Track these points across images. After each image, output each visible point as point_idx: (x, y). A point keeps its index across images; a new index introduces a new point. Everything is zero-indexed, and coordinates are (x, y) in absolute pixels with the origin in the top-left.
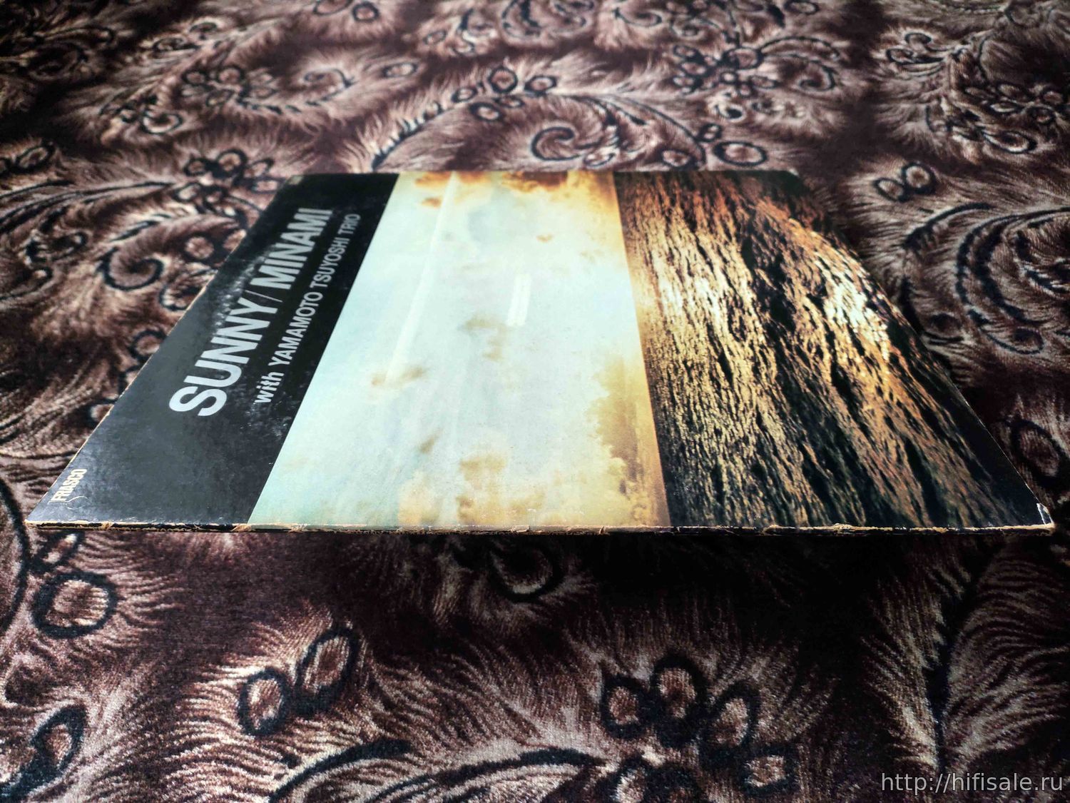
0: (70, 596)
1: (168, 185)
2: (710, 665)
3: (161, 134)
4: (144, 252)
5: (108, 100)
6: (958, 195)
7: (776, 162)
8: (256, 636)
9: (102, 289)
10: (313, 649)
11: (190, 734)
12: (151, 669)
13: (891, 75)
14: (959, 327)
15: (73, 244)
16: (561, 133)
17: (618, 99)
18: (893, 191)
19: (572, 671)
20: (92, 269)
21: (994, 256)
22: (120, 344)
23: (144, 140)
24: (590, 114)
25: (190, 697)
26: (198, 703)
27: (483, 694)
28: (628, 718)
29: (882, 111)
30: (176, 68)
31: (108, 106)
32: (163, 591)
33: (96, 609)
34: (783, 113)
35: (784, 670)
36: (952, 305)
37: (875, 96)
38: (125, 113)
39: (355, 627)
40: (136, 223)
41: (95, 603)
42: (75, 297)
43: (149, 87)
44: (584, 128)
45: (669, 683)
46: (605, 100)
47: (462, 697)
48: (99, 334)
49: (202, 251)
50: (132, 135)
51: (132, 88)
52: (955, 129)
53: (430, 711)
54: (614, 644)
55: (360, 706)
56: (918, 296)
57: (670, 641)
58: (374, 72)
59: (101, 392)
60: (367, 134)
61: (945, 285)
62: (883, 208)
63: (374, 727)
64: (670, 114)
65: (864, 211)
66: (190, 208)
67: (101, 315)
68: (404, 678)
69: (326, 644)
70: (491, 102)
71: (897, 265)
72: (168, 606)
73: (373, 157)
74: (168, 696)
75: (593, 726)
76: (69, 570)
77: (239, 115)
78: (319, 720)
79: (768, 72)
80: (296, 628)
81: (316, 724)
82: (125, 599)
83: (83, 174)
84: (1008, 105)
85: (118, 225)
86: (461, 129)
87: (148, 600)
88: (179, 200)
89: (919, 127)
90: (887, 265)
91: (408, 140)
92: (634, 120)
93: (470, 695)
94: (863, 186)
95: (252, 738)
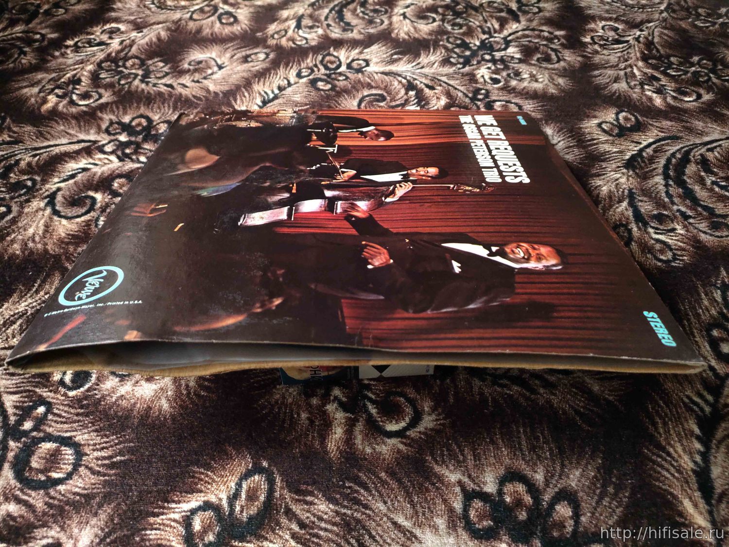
0: (44, 455)
1: (95, 142)
2: (539, 477)
3: (86, 106)
4: (81, 190)
5: (44, 83)
6: (656, 131)
8: (193, 477)
9: (51, 219)
10: (239, 485)
12: (113, 509)
13: (597, 52)
14: (672, 221)
15: (25, 186)
16: (377, 97)
17: (414, 73)
18: (611, 129)
19: (438, 488)
20: (42, 204)
21: (687, 171)
22: (68, 259)
23: (74, 110)
24: (396, 83)
25: (146, 529)
26: (152, 534)
27: (373, 511)
28: (485, 523)
29: (596, 76)
30: (93, 59)
31: (44, 86)
32: (118, 447)
33: (65, 464)
34: (529, 79)
35: (593, 477)
36: (665, 207)
37: (588, 66)
38: (57, 91)
39: (270, 465)
40: (72, 170)
41: (64, 459)
42: (30, 226)
43: (75, 72)
44: (393, 93)
45: (511, 494)
46: (404, 74)
47: (358, 515)
48: (52, 252)
49: (124, 188)
50: (64, 107)
51: (62, 74)
52: (646, 87)
53: (335, 528)
54: (466, 466)
55: (280, 528)
56: (641, 201)
57: (507, 461)
58: (238, 59)
60: (238, 102)
61: (658, 192)
62: (607, 142)
63: (293, 543)
64: (452, 82)
65: (595, 144)
66: (113, 158)
67: (51, 238)
68: (311, 503)
69: (249, 481)
70: (325, 77)
71: (623, 180)
72: (123, 458)
74: (128, 530)
75: (460, 530)
76: (42, 435)
77: (143, 90)
78: (250, 542)
79: (513, 53)
80: (224, 469)
81: (247, 545)
82: (87, 455)
83: (30, 136)
84: (678, 70)
85: (60, 172)
86: (306, 97)
87: (106, 455)
88: (104, 153)
89: (622, 86)
90: (617, 180)
91: (268, 105)
92: (427, 86)
93: (363, 513)
94: (592, 127)
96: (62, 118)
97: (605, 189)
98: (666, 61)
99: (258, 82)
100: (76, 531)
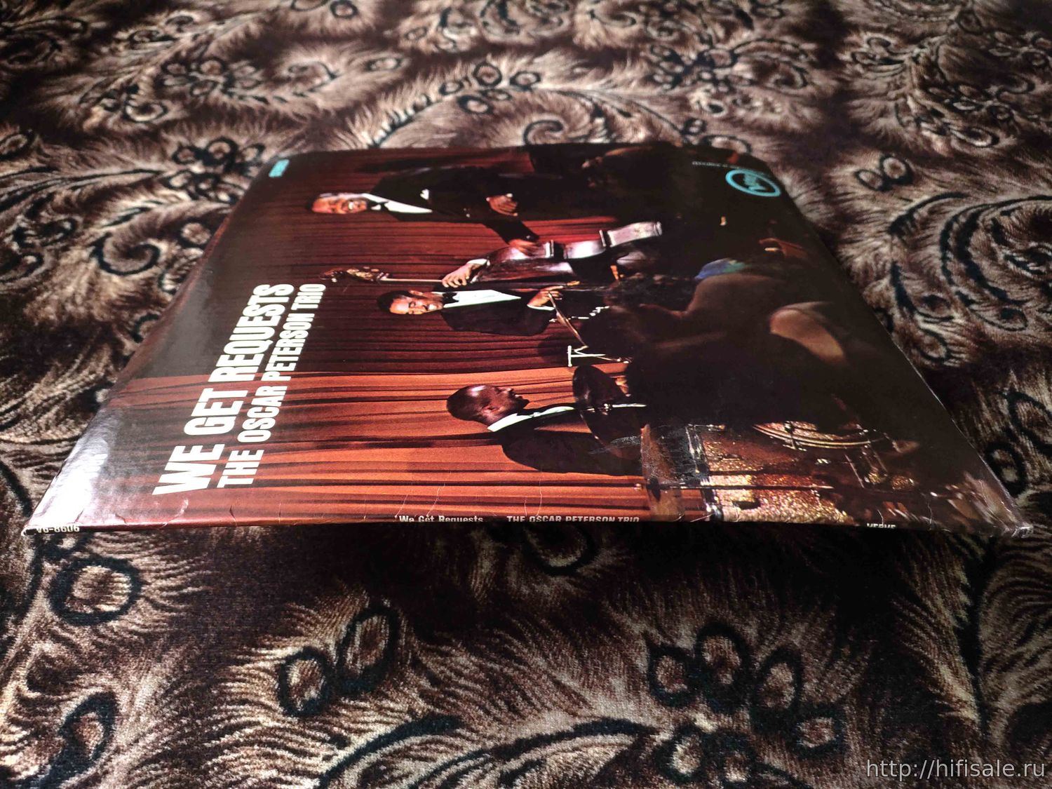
0: (90, 582)
1: (158, 173)
2: (751, 632)
3: (146, 123)
4: (138, 238)
5: (86, 89)
6: (933, 186)
7: (761, 153)
8: (291, 616)
9: (97, 274)
10: (351, 628)
11: (229, 718)
12: (182, 654)
13: (858, 75)
14: (949, 307)
15: (62, 229)
16: (551, 125)
17: (602, 94)
18: (873, 181)
19: (616, 641)
20: (85, 254)
21: (973, 240)
22: (121, 328)
23: (128, 128)
24: (577, 107)
25: (226, 681)
26: (235, 687)
27: (529, 667)
28: (677, 686)
29: (855, 108)
30: (155, 59)
31: (87, 94)
32: (189, 574)
33: (118, 594)
34: (762, 109)
35: (823, 634)
36: (939, 286)
37: (845, 93)
38: (105, 101)
39: (392, 605)
40: (127, 209)
41: (117, 588)
42: (69, 283)
43: (129, 76)
44: (573, 120)
45: (713, 651)
46: (590, 95)
47: (509, 671)
48: (98, 318)
49: (199, 237)
50: (115, 123)
51: (111, 78)
52: (924, 125)
53: (478, 686)
54: (655, 615)
55: (405, 683)
56: (908, 278)
57: (710, 610)
58: (358, 66)
59: (105, 376)
60: (358, 124)
61: (932, 268)
62: (865, 197)
63: (421, 703)
64: (654, 108)
65: (849, 200)
66: (183, 195)
67: (97, 300)
68: (448, 654)
69: (365, 623)
70: (478, 95)
71: (885, 249)
72: (196, 589)
73: (366, 148)
74: (202, 681)
75: (643, 694)
76: (86, 556)
77: (225, 104)
78: (365, 700)
79: (743, 71)
80: (333, 608)
81: (363, 704)
82: (150, 584)
83: (67, 161)
84: (967, 103)
85: (109, 211)
86: (451, 121)
87: (173, 584)
88: (171, 187)
89: (890, 122)
90: (876, 249)
91: (399, 130)
92: (621, 112)
93: (517, 669)
94: (844, 176)
95: (295, 720)
96: (112, 139)
97: (859, 261)
98: (953, 91)
99: (386, 98)
100: (134, 679)
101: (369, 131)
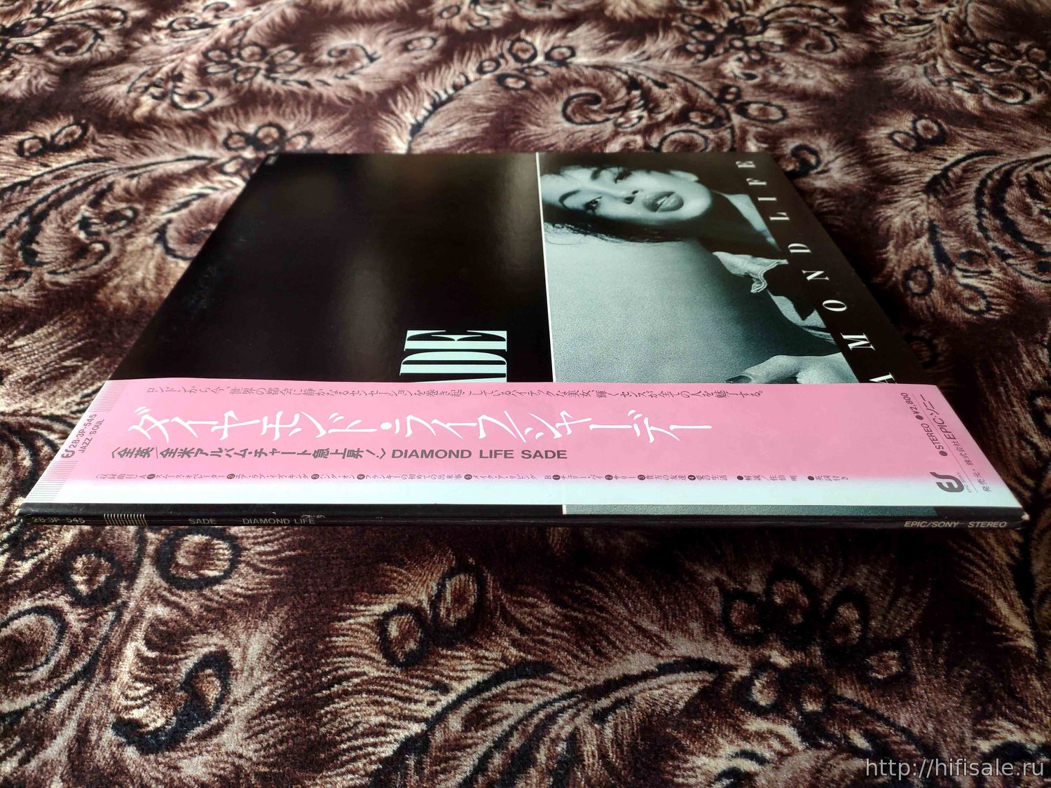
0: (192, 549)
1: (211, 160)
2: (817, 575)
3: (194, 110)
4: (200, 223)
5: (133, 78)
6: (966, 144)
7: (796, 119)
8: (385, 576)
10: (442, 586)
11: (336, 669)
12: (286, 613)
13: (888, 37)
14: (986, 261)
15: (125, 217)
16: (589, 98)
17: (636, 67)
18: (906, 142)
19: (691, 588)
20: (150, 241)
21: (1008, 197)
23: (177, 116)
24: (613, 80)
25: (330, 636)
26: (339, 641)
27: (611, 614)
28: (751, 627)
30: (195, 47)
31: (133, 83)
32: (286, 540)
33: (220, 560)
34: (794, 75)
35: (885, 575)
36: (976, 243)
37: (876, 57)
38: (153, 90)
39: (477, 563)
40: (185, 196)
41: (218, 554)
42: (138, 269)
43: (172, 65)
44: (610, 93)
45: (782, 594)
46: (624, 69)
47: (592, 619)
50: (164, 111)
51: (156, 67)
52: (955, 84)
53: (565, 634)
54: (725, 562)
55: (497, 634)
56: (946, 236)
57: (776, 557)
58: (395, 47)
60: (400, 104)
61: (967, 225)
62: (900, 158)
63: (514, 651)
64: (690, 77)
65: (883, 162)
66: (236, 179)
67: (166, 283)
68: (534, 606)
69: (453, 581)
70: (515, 73)
71: (922, 209)
72: (293, 553)
73: (409, 127)
74: (308, 637)
75: (719, 635)
77: (269, 91)
78: (462, 650)
79: (774, 38)
80: (422, 567)
81: (457, 654)
82: (249, 550)
83: (122, 151)
84: (997, 64)
85: (168, 199)
86: (491, 99)
87: (271, 549)
88: (225, 173)
89: (922, 82)
90: (913, 208)
91: (440, 109)
92: (656, 83)
93: (598, 617)
94: (881, 138)
95: (398, 670)
96: (163, 127)
97: (897, 222)
98: (983, 49)
99: (425, 78)
100: (243, 637)
101: (412, 112)
